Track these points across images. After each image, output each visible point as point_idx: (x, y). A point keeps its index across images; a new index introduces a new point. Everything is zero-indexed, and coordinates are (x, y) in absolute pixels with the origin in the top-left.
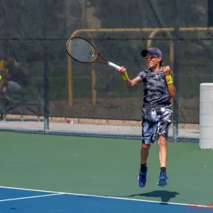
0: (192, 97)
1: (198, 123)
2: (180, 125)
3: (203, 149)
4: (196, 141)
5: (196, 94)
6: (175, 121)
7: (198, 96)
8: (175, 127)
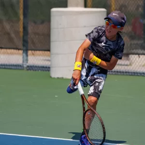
0: (43, 22)
1: (49, 50)
2: (30, 52)
3: (54, 78)
4: (47, 69)
5: (47, 20)
6: (25, 48)
7: (49, 21)
8: (24, 55)
